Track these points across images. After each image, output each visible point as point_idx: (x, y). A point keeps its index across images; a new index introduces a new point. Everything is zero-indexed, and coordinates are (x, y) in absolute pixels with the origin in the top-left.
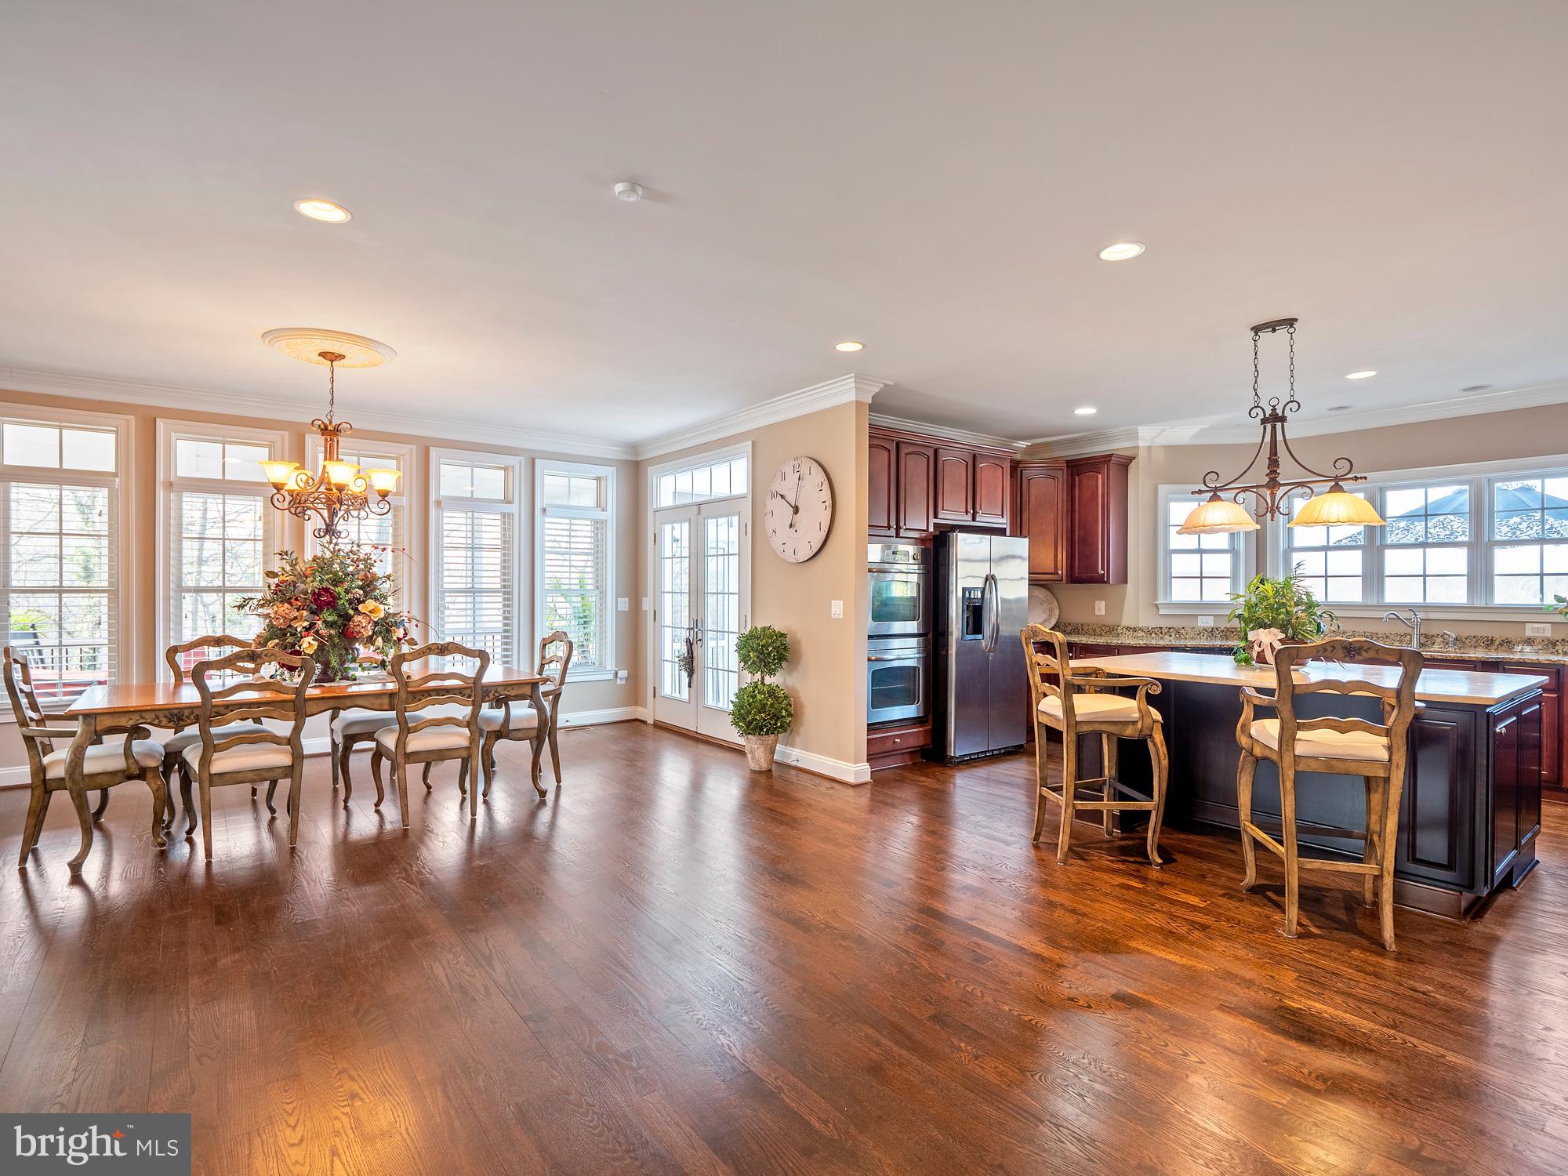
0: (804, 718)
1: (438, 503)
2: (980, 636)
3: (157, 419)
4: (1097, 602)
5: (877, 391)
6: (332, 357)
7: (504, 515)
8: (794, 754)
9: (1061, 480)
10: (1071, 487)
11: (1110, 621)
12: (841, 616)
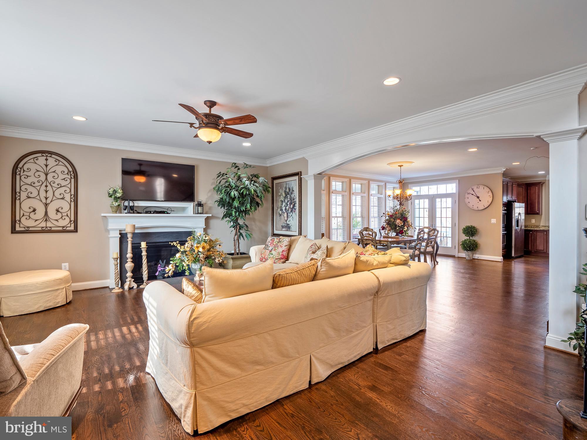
0: (480, 247)
1: (371, 195)
2: (518, 228)
3: (331, 177)
4: (532, 219)
5: (505, 170)
6: (400, 166)
7: (379, 198)
8: (477, 256)
9: (524, 188)
10: (527, 190)
11: (537, 224)
12: (495, 223)
